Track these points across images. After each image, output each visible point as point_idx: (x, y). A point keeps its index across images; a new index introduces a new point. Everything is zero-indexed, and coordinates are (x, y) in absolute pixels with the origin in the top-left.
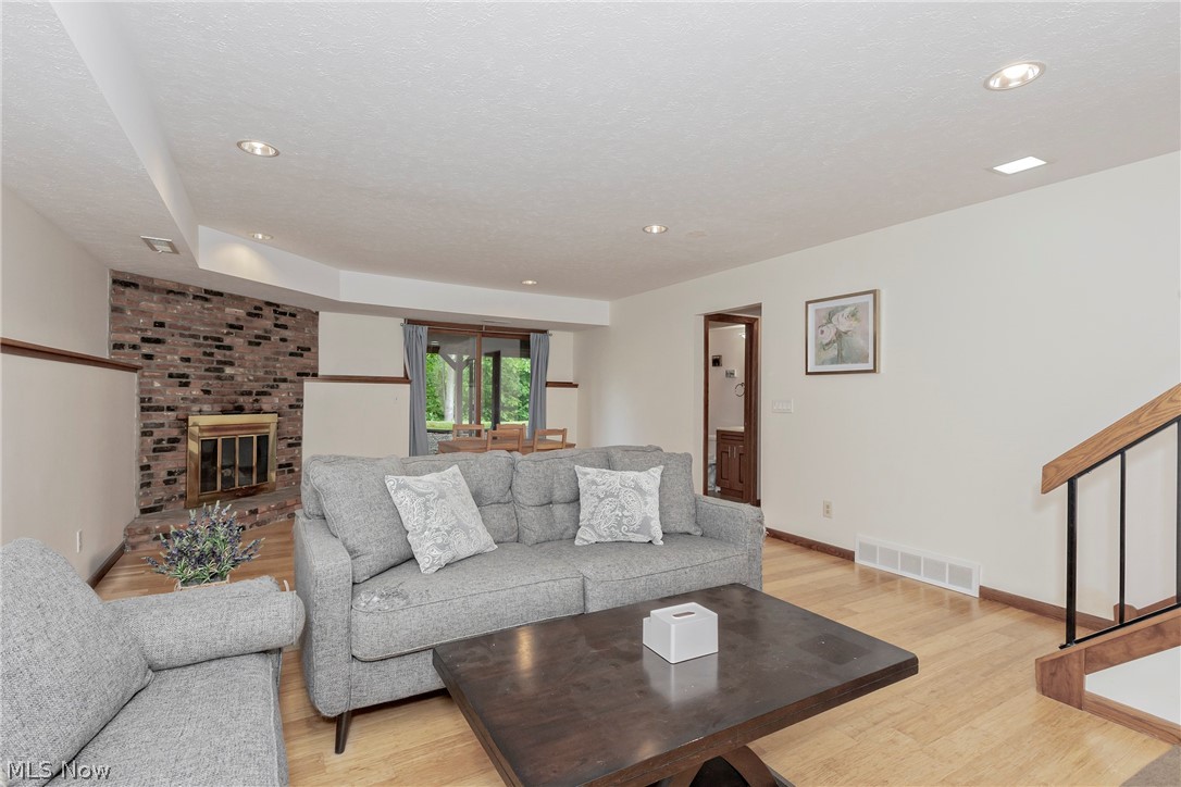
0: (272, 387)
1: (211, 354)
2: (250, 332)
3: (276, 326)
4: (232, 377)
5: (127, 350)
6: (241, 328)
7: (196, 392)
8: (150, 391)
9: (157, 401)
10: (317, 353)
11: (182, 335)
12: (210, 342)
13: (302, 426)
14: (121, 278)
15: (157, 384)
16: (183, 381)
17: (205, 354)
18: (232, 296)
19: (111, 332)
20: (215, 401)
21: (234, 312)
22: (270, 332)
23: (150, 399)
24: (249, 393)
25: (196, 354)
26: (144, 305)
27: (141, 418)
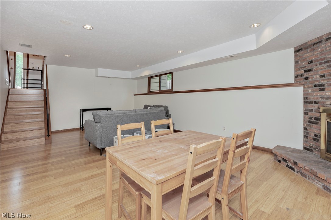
5: (300, 78)
7: (328, 94)
8: (307, 94)
9: (310, 99)
14: (297, 49)
15: (310, 91)
16: (321, 88)
19: (295, 72)
23: (307, 98)
26: (304, 56)
27: (304, 106)
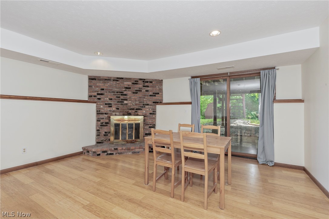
0: (142, 107)
1: (119, 97)
2: (134, 89)
3: (144, 86)
4: (127, 104)
5: (93, 97)
6: (130, 88)
7: (114, 109)
8: (100, 109)
9: (102, 111)
10: (162, 95)
11: (109, 92)
12: (119, 93)
13: (155, 121)
14: (91, 78)
15: (102, 107)
16: (110, 105)
17: (117, 97)
18: (126, 78)
19: (88, 93)
20: (120, 112)
21: (127, 83)
22: (141, 88)
23: (99, 111)
24: (133, 109)
25: (114, 97)
26: (98, 84)
27: (97, 116)
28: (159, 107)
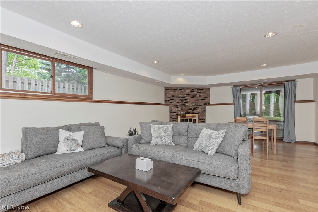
0: (197, 107)
1: (183, 101)
2: (191, 95)
3: (198, 93)
4: (187, 106)
5: (167, 102)
6: (189, 95)
7: (180, 109)
8: (171, 109)
9: (172, 111)
10: (209, 98)
11: (177, 98)
12: (182, 98)
13: (205, 117)
14: (166, 88)
15: (172, 108)
16: (177, 107)
17: (181, 101)
18: (187, 88)
19: (165, 99)
20: (184, 111)
21: (188, 91)
22: (196, 94)
24: (191, 109)
25: (180, 101)
26: (170, 93)
27: (170, 114)
28: (207, 107)
